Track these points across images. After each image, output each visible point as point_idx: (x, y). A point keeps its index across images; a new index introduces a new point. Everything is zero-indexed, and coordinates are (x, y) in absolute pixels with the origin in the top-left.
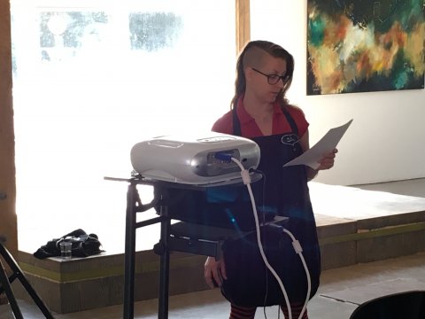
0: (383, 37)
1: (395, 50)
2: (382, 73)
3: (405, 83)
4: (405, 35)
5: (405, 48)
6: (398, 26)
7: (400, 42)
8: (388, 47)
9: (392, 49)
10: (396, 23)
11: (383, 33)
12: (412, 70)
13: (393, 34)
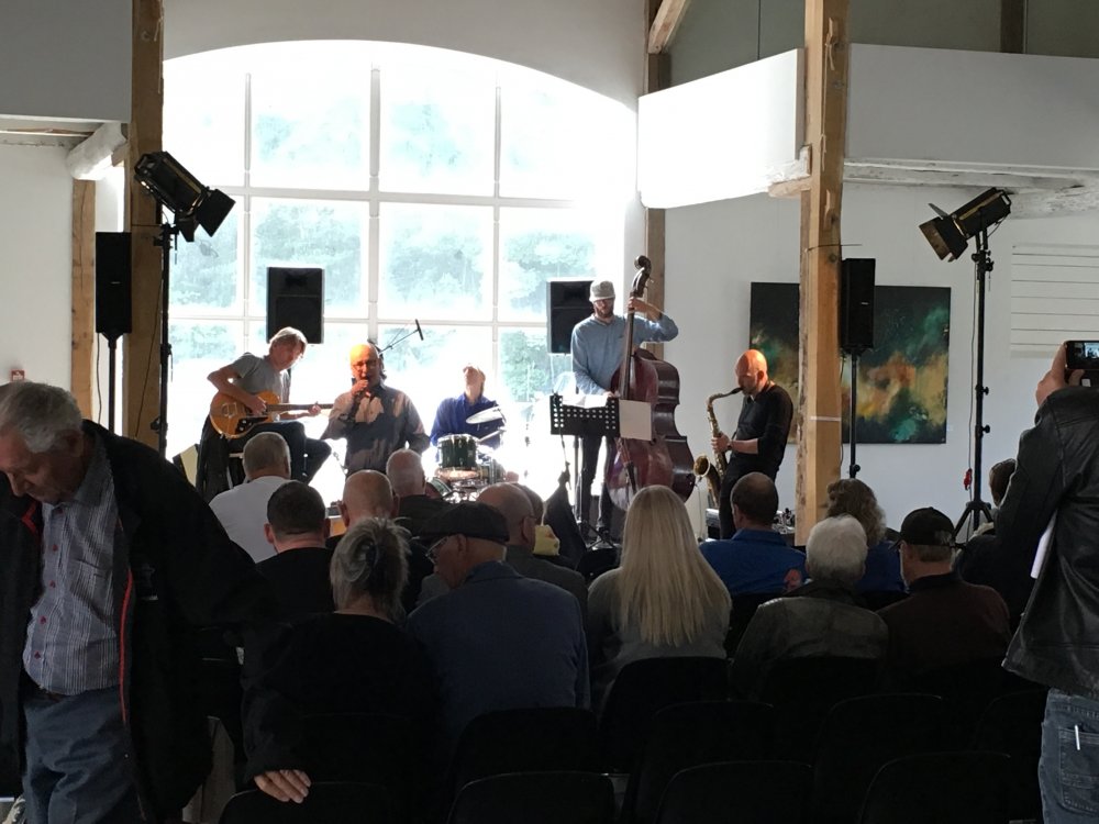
0: (873, 372)
1: (895, 389)
2: (873, 417)
3: (911, 433)
4: (912, 371)
5: (912, 387)
6: (901, 357)
7: (903, 378)
8: (883, 385)
9: (889, 387)
10: (897, 354)
11: (875, 366)
12: (924, 417)
13: (891, 368)
